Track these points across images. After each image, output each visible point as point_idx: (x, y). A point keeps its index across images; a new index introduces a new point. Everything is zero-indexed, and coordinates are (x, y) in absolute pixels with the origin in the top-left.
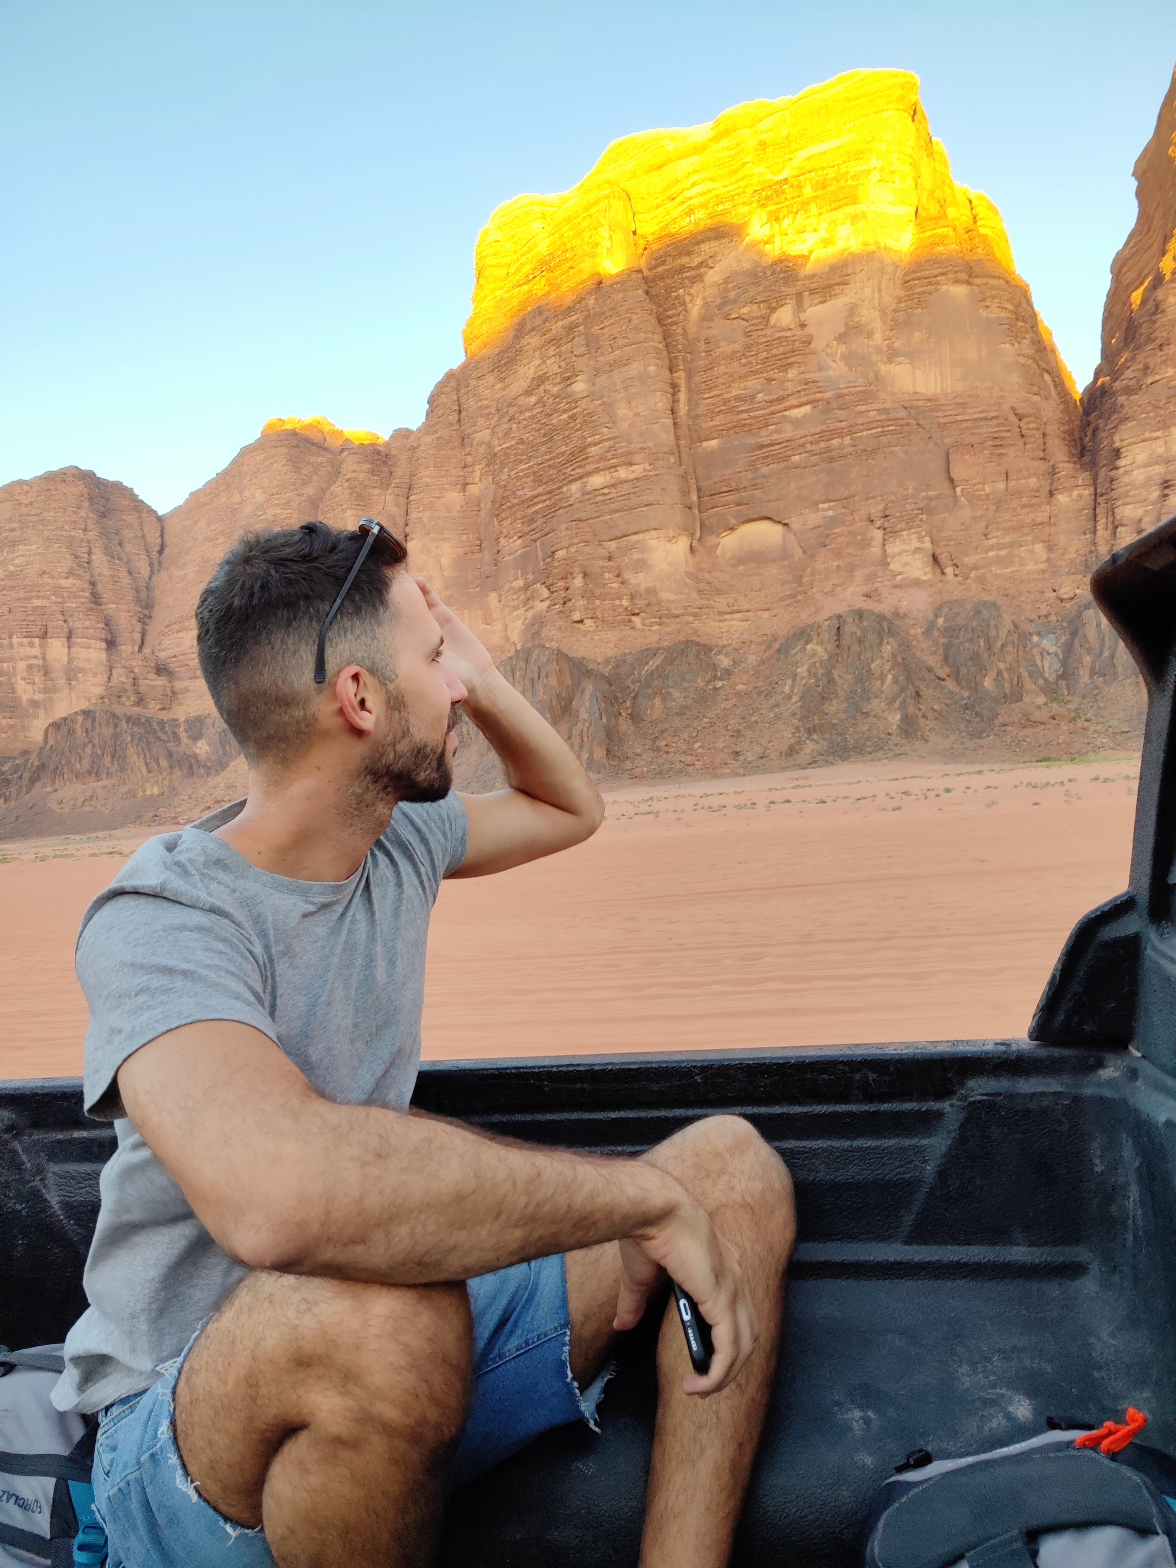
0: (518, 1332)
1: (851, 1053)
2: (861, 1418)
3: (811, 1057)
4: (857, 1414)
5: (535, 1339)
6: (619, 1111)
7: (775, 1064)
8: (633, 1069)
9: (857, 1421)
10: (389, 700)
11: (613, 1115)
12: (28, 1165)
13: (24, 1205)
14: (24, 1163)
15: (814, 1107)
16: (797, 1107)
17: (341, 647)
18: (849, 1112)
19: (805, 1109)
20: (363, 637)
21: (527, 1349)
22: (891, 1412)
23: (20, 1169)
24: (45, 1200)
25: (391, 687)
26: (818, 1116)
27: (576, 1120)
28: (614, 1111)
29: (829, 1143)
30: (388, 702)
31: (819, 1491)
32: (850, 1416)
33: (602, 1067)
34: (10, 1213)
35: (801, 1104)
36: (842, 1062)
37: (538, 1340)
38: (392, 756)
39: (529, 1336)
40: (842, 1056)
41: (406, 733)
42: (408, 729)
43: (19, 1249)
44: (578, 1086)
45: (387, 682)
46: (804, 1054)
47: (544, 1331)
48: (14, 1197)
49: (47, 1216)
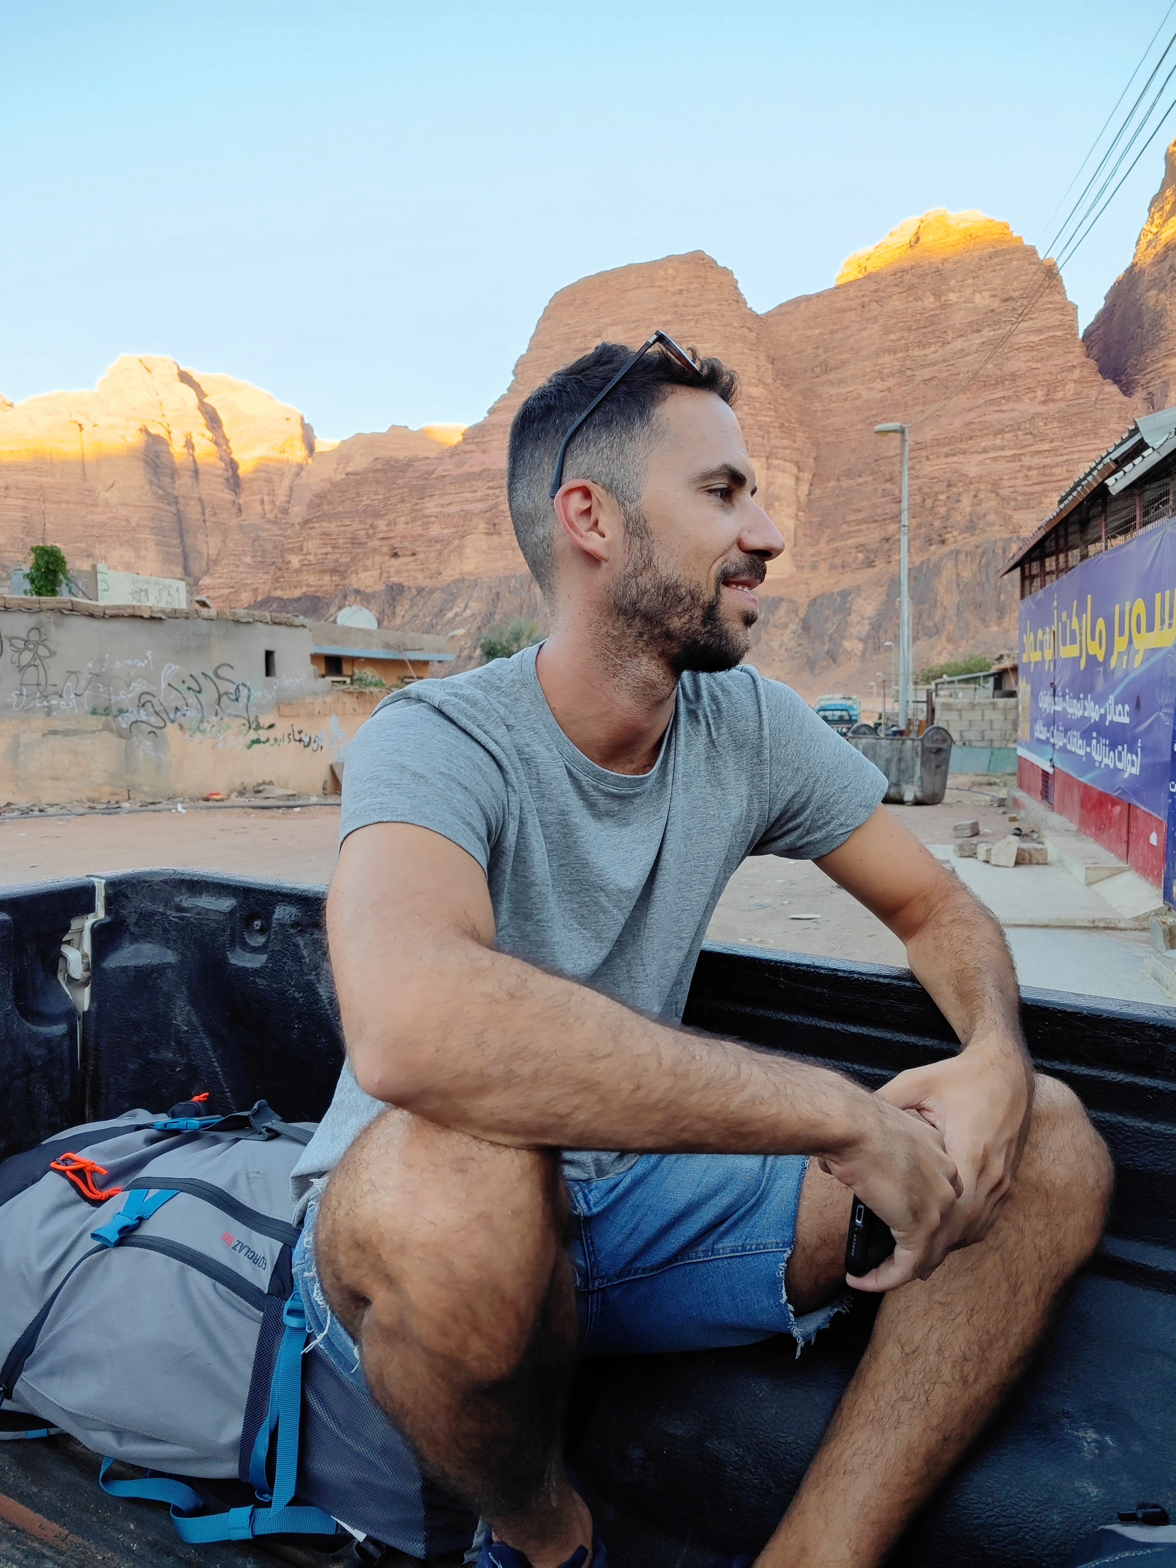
0: (737, 1233)
1: (1168, 1017)
2: (1096, 1441)
3: (1112, 1012)
4: (1091, 1435)
5: (753, 1247)
6: (861, 1026)
7: (1060, 1011)
8: (882, 984)
9: (1089, 1443)
10: (628, 524)
11: (854, 1029)
12: (307, 960)
13: (301, 995)
14: (304, 958)
15: (1106, 1073)
16: (1084, 1068)
17: (580, 459)
18: (1155, 1088)
19: (1094, 1072)
20: (607, 451)
21: (742, 1253)
22: (1137, 1447)
23: (301, 962)
24: (318, 993)
25: (631, 508)
26: (1110, 1083)
27: (811, 1026)
28: (855, 1026)
29: (1120, 1118)
30: (627, 526)
31: (1022, 1504)
32: (1081, 1434)
33: (846, 975)
34: (291, 999)
35: (1089, 1065)
36: (1153, 1026)
37: (756, 1249)
38: (634, 591)
39: (748, 1242)
40: (1154, 1019)
41: (648, 565)
42: (651, 560)
43: (295, 1032)
44: (817, 990)
45: (627, 503)
46: (1102, 1007)
47: (764, 1242)
48: (294, 986)
49: (318, 1008)
